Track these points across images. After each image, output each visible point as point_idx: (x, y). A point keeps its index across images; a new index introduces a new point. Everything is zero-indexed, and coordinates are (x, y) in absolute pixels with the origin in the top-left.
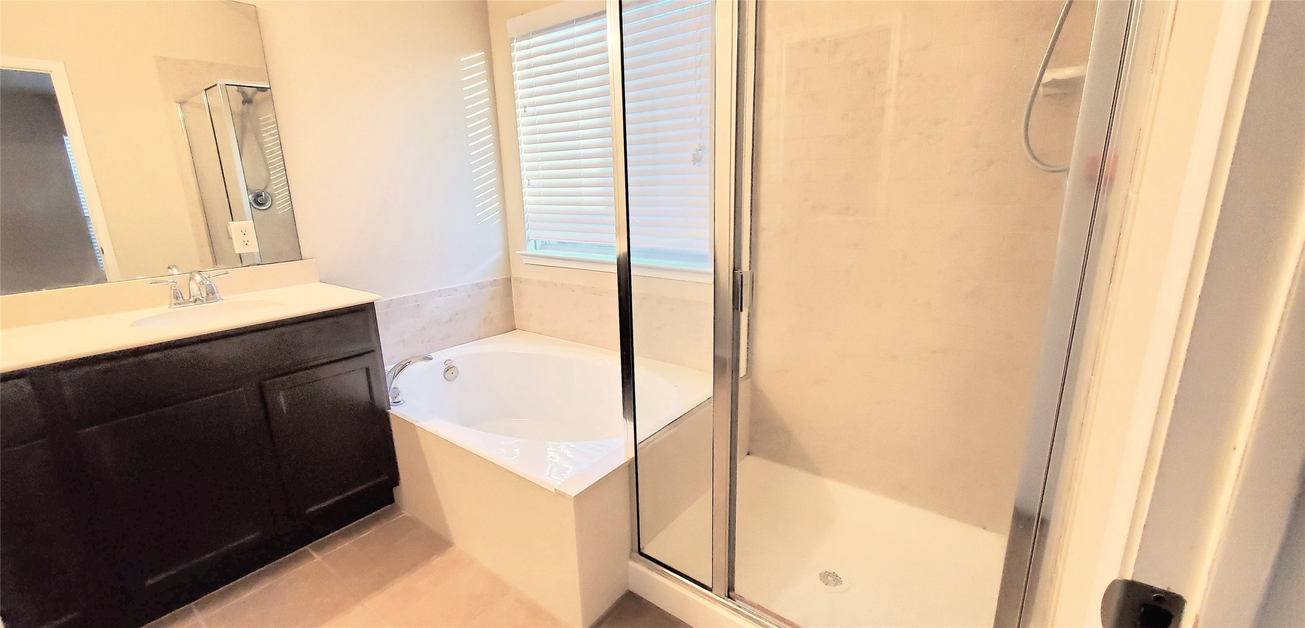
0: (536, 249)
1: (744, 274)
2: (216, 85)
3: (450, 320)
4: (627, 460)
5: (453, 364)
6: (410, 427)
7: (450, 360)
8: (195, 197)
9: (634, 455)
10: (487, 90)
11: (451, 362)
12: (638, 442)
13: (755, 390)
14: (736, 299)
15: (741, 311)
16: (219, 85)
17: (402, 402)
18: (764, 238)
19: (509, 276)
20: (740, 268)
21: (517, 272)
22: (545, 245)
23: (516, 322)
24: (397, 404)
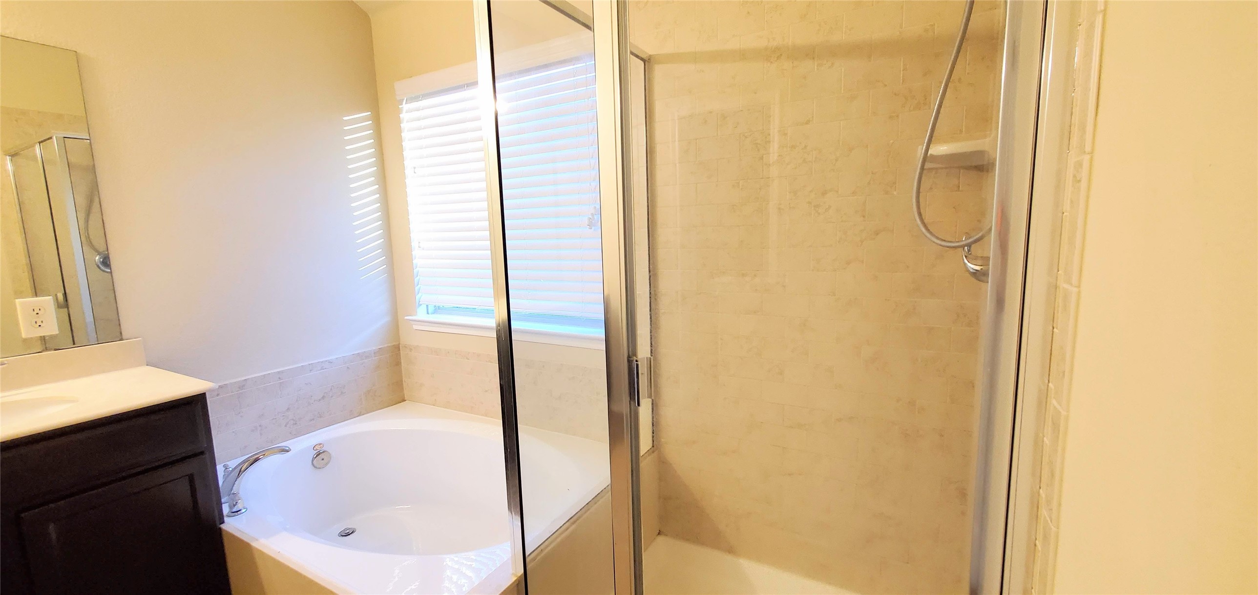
0: (428, 313)
1: (639, 363)
2: (51, 138)
3: (323, 397)
4: (514, 579)
5: (324, 449)
6: (245, 547)
7: (320, 444)
8: (23, 260)
9: (522, 571)
10: (374, 150)
11: (321, 446)
12: (527, 553)
13: (663, 464)
14: (632, 391)
15: (639, 405)
16: (54, 138)
17: (244, 511)
18: (664, 304)
19: (397, 343)
20: (635, 354)
21: (406, 339)
22: (438, 310)
23: (406, 392)
24: (236, 514)
